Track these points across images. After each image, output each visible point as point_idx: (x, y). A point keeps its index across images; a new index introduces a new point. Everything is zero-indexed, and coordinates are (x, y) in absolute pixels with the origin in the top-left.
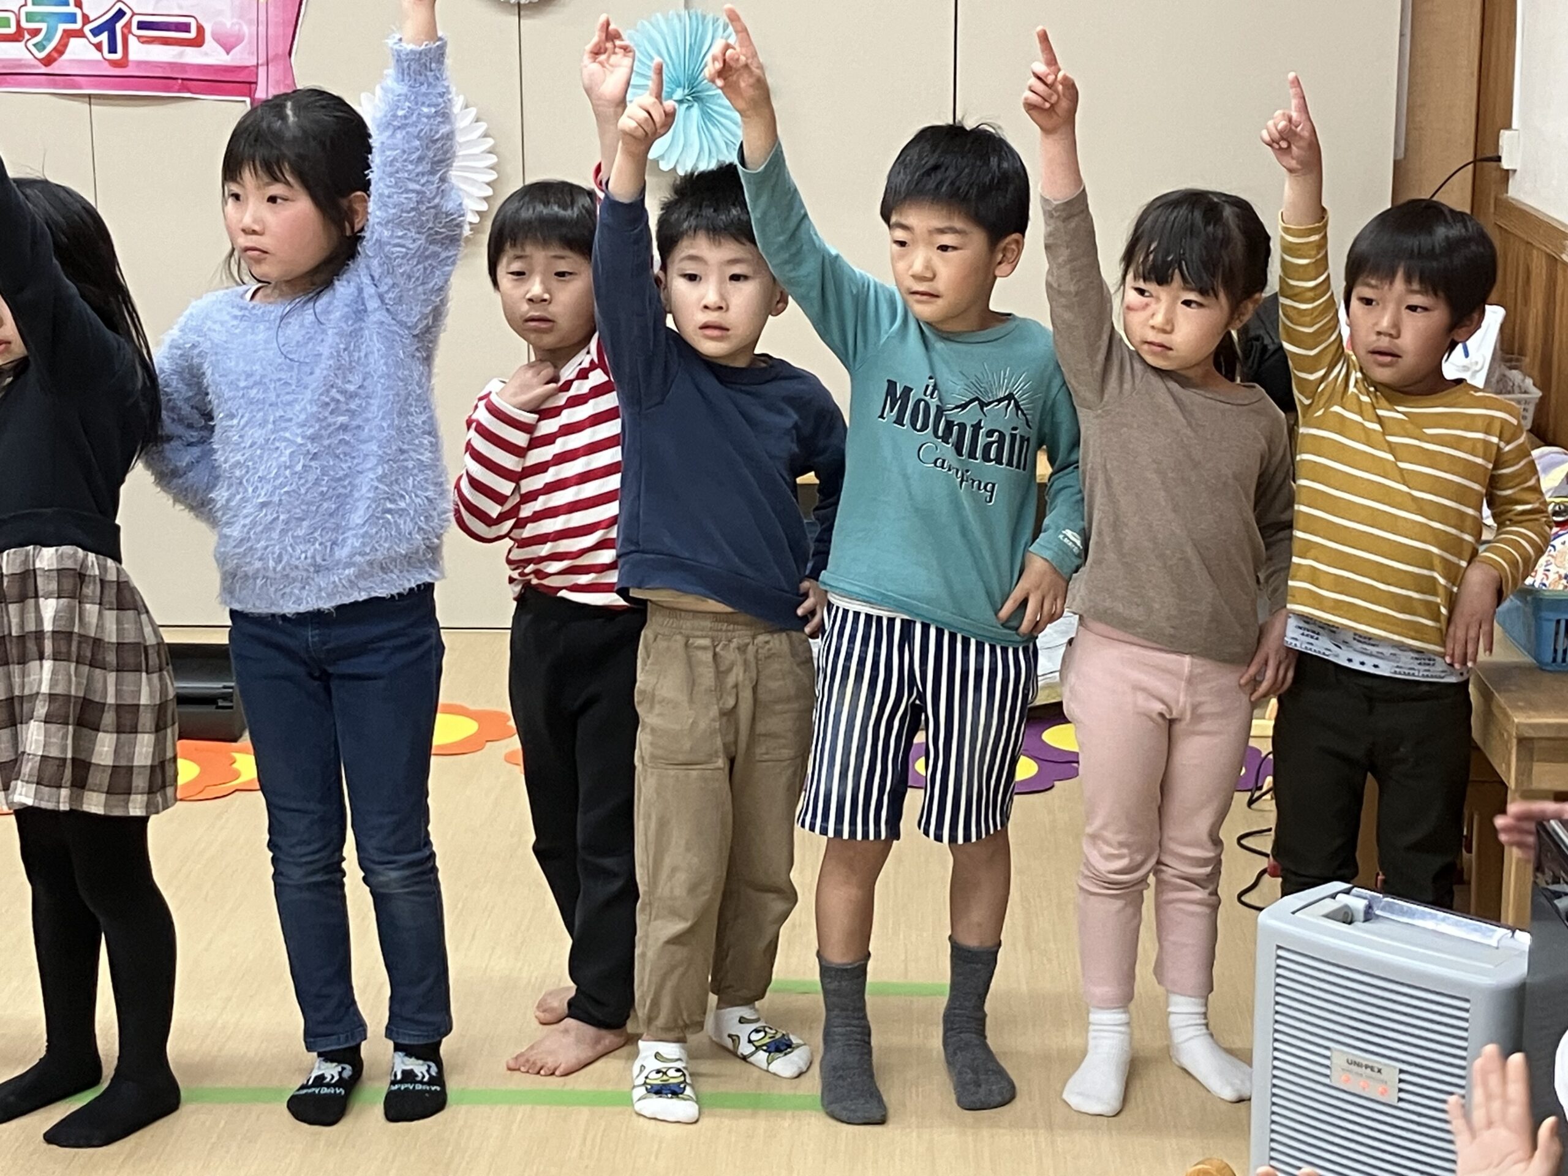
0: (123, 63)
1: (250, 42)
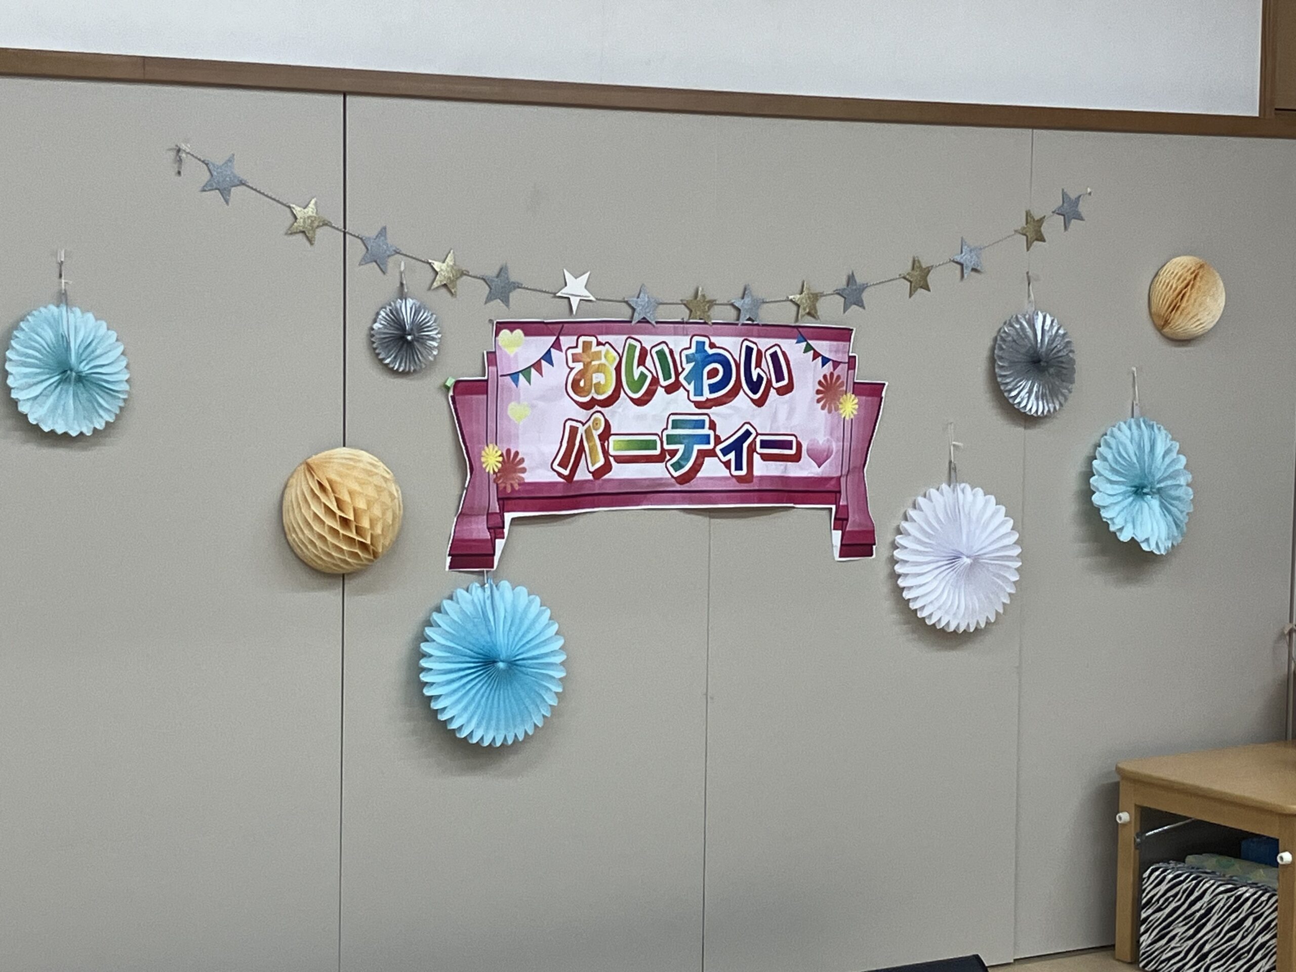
0: (748, 478)
1: (837, 455)
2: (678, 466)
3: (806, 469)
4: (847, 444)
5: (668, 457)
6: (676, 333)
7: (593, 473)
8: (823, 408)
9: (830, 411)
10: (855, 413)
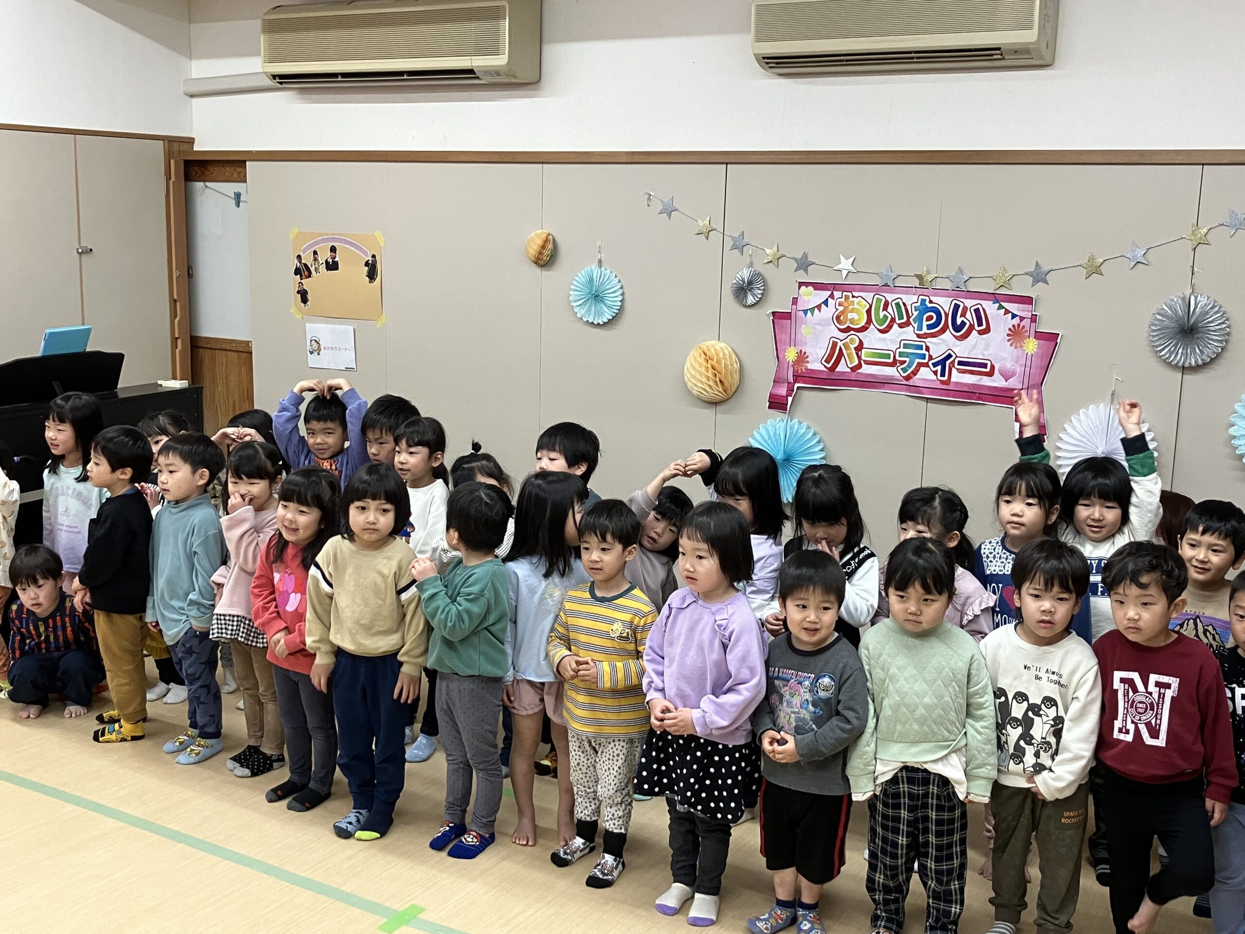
0: (948, 382)
1: (1020, 375)
2: (905, 370)
3: (997, 382)
4: (1028, 369)
5: (898, 364)
6: (907, 293)
7: (851, 368)
8: (1011, 345)
9: (1016, 348)
10: (1035, 350)
